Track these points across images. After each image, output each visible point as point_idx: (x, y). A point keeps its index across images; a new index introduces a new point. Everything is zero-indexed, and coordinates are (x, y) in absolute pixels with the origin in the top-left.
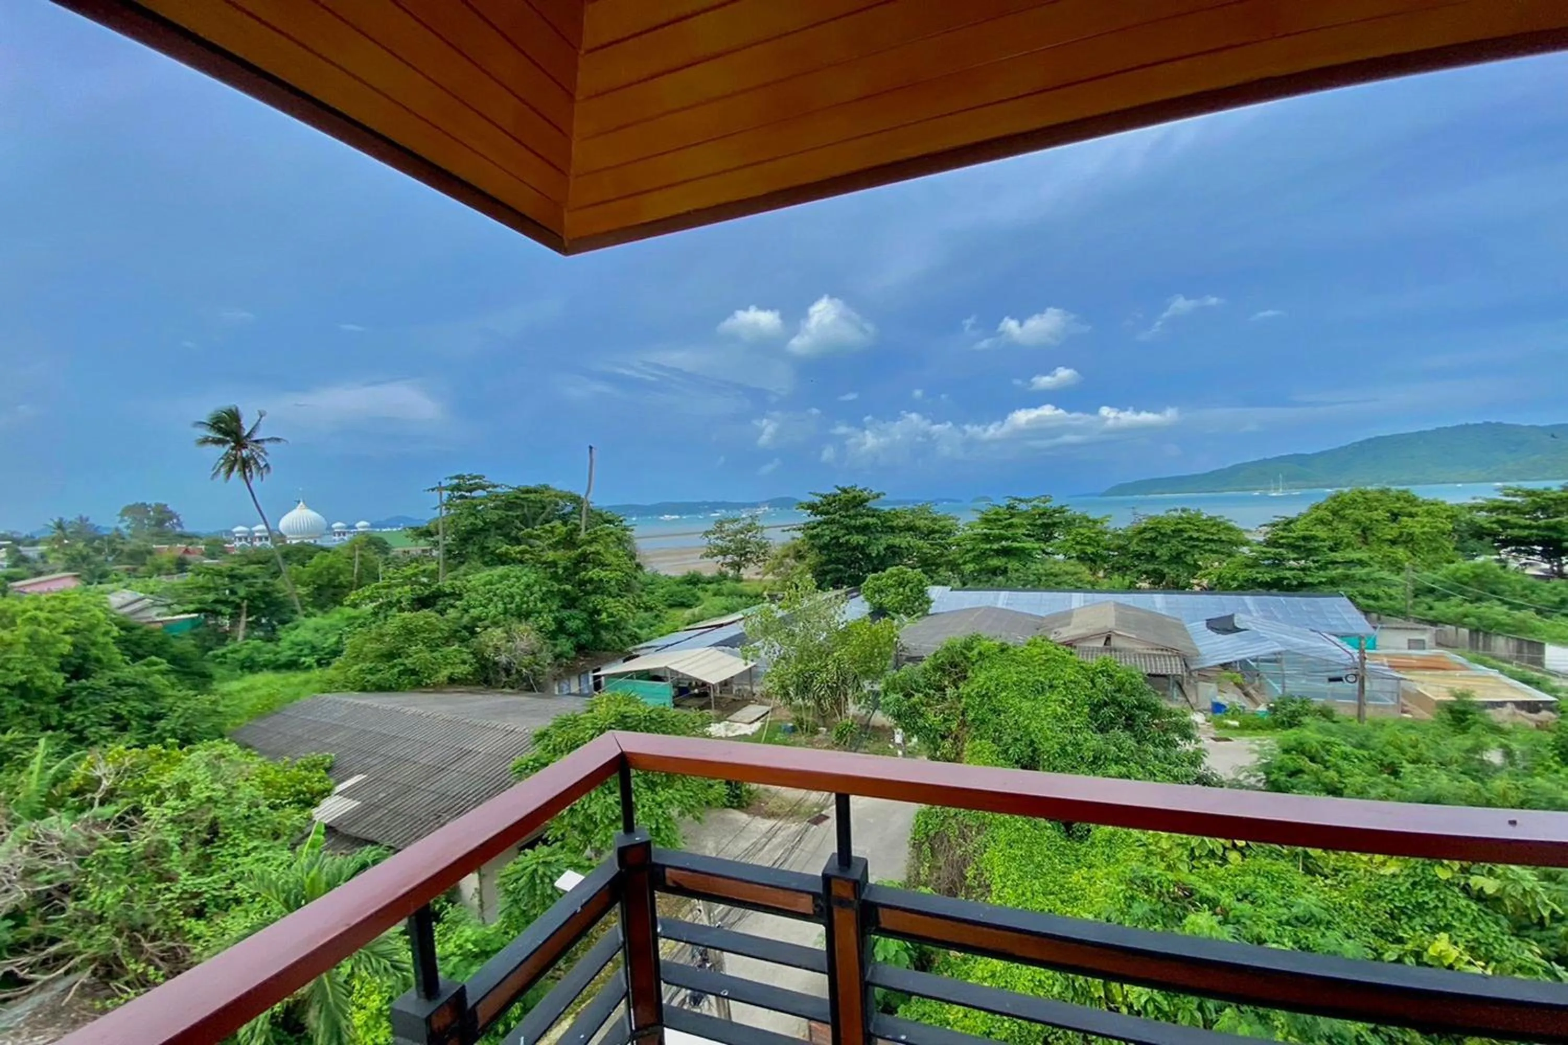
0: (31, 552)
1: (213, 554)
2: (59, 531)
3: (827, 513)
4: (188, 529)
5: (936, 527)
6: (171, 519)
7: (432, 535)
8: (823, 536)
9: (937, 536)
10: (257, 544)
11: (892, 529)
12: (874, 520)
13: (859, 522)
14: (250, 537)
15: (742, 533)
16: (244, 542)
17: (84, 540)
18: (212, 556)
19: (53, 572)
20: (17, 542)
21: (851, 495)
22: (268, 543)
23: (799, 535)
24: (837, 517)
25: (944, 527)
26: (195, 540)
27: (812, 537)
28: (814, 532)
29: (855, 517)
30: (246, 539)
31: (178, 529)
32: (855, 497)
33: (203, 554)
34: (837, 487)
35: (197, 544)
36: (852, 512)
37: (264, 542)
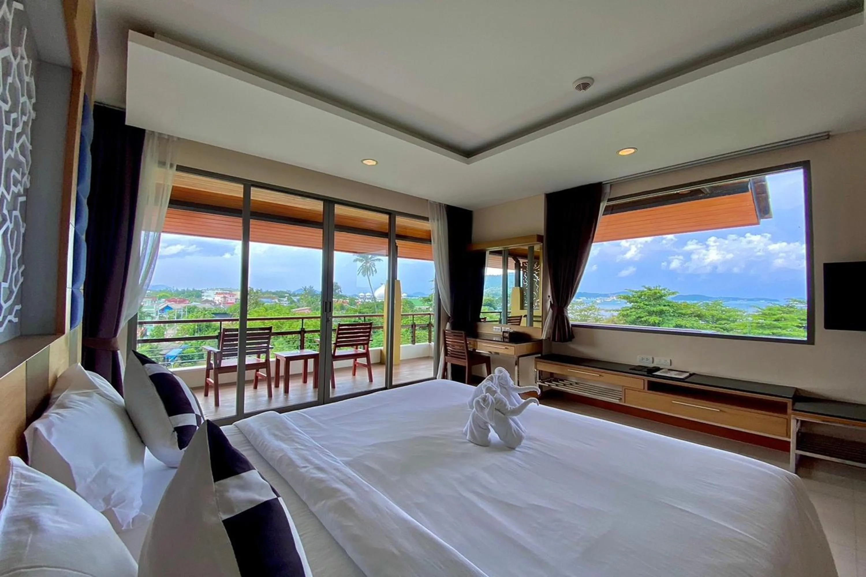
0: (295, 299)
1: (351, 304)
2: (304, 292)
3: (637, 302)
4: (343, 293)
5: (723, 317)
6: (338, 289)
7: (430, 301)
8: (630, 315)
9: (723, 322)
10: (367, 301)
11: (682, 315)
12: (667, 308)
13: (658, 308)
14: (364, 298)
15: (585, 311)
16: (362, 300)
17: (311, 296)
18: (351, 305)
19: (303, 307)
20: (290, 295)
21: (653, 292)
22: (371, 301)
23: (616, 313)
24: (642, 305)
25: (730, 317)
26: (346, 298)
27: (624, 316)
28: (625, 313)
29: (654, 306)
30: (363, 298)
31: (340, 293)
32: (655, 293)
33: (348, 304)
34: (644, 286)
35: (346, 299)
36: (653, 303)
37: (369, 300)
